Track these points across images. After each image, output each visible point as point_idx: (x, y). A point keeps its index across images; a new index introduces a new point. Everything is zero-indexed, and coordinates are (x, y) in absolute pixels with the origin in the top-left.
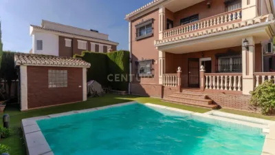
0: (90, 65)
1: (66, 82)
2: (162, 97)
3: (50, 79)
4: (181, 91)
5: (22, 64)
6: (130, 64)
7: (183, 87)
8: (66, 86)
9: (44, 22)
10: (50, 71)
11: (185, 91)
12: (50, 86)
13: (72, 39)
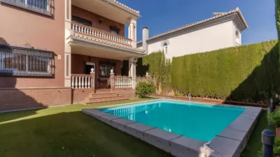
2: (72, 103)
4: (95, 92)
7: (97, 87)
11: (98, 92)
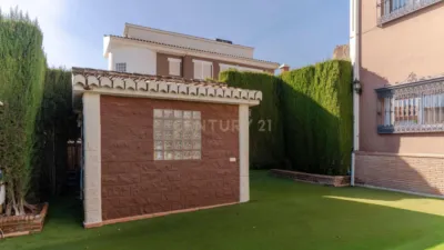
0: (259, 95)
1: (198, 146)
3: (157, 134)
5: (87, 88)
6: (356, 97)
8: (197, 156)
9: (128, 26)
10: (157, 113)
12: (158, 157)
13: (182, 58)
